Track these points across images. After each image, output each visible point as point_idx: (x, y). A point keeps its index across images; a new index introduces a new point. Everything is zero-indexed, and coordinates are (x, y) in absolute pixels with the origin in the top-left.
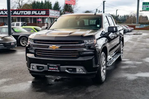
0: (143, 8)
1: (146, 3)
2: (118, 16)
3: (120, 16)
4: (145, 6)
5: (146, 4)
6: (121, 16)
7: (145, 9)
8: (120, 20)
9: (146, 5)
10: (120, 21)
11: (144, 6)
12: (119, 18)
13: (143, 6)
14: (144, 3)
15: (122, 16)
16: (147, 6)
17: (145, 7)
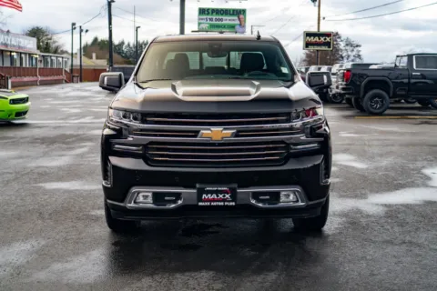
0: (199, 24)
1: (208, 9)
2: (123, 43)
3: (126, 43)
4: (204, 17)
5: (208, 14)
6: (129, 45)
7: (205, 26)
8: (128, 54)
9: (208, 17)
10: (126, 57)
11: (201, 17)
12: (124, 48)
13: (200, 19)
14: (202, 11)
15: (131, 45)
16: (211, 20)
17: (204, 21)
